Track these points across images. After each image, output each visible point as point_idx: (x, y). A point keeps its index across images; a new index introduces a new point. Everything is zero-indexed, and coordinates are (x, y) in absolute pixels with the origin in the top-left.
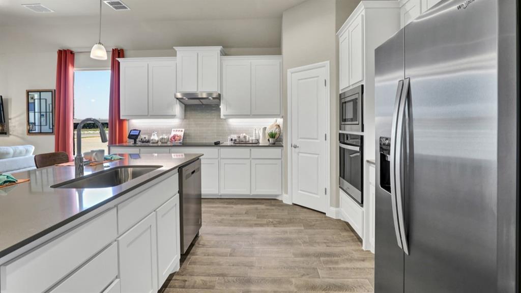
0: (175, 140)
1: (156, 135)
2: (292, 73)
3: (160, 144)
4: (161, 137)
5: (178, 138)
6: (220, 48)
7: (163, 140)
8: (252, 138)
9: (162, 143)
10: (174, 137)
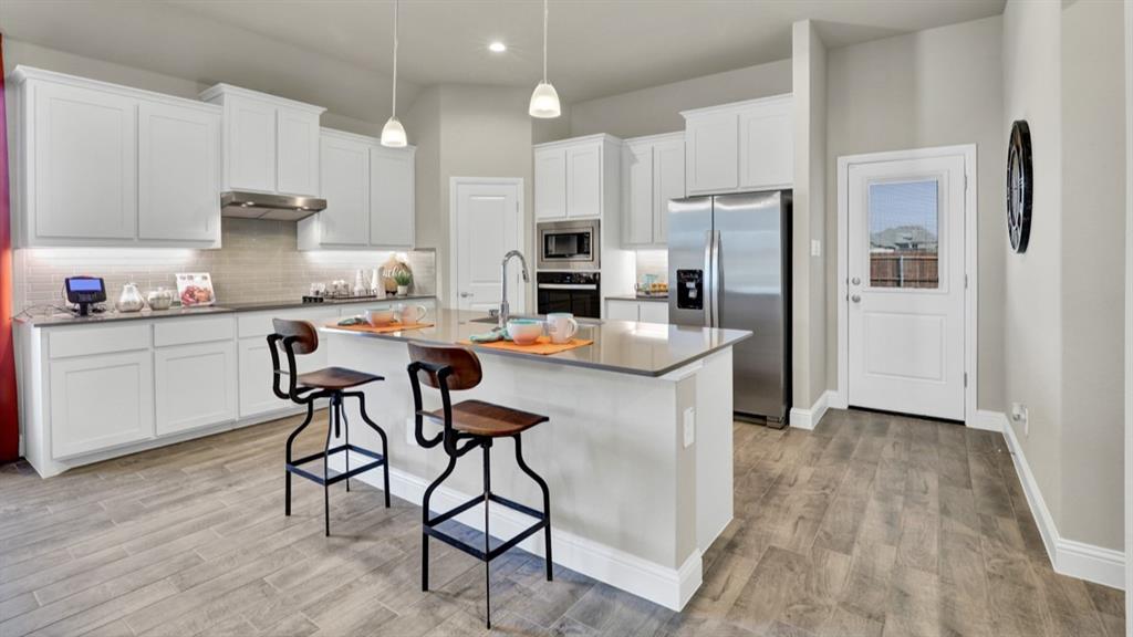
0: (198, 301)
1: (134, 288)
2: (459, 183)
3: (147, 311)
4: (152, 295)
5: (203, 295)
6: (320, 110)
7: (161, 302)
8: (357, 289)
9: (154, 309)
10: (190, 292)
